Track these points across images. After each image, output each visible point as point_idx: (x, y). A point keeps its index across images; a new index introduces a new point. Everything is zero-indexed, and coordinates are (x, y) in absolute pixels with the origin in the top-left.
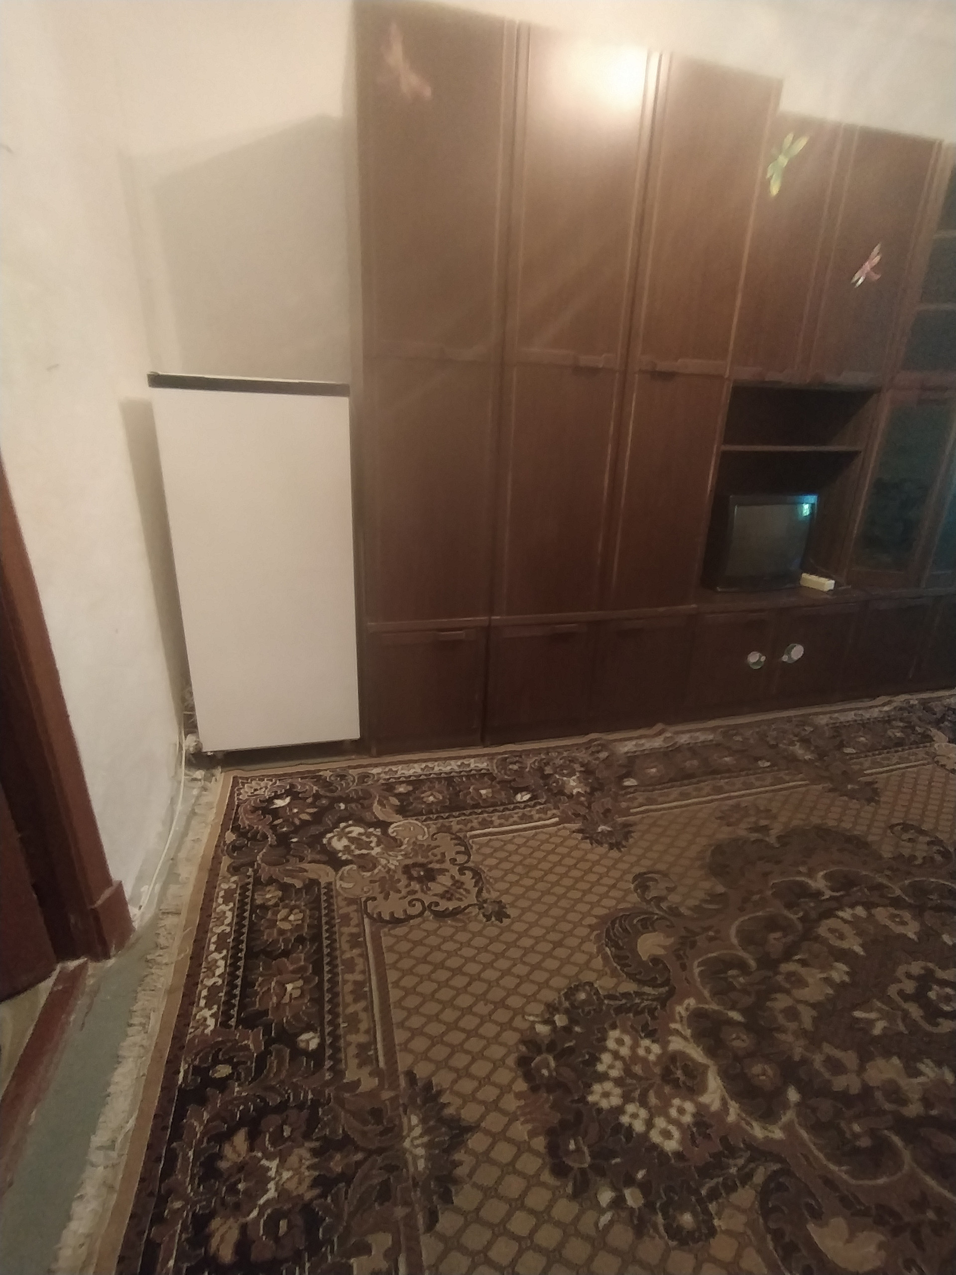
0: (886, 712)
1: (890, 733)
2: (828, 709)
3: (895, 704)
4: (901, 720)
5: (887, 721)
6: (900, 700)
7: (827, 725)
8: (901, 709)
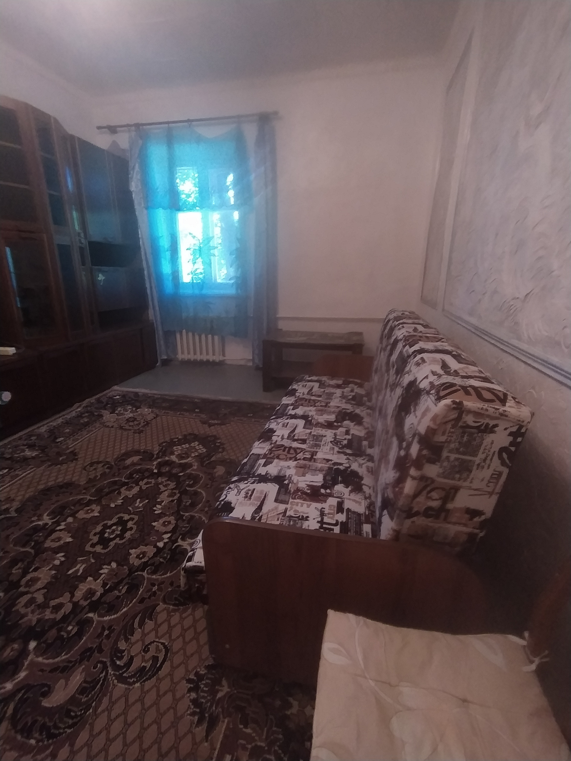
0: (79, 411)
1: (82, 421)
2: (46, 422)
3: (83, 405)
4: (87, 412)
5: (80, 416)
6: (85, 403)
7: (45, 431)
8: (87, 406)
